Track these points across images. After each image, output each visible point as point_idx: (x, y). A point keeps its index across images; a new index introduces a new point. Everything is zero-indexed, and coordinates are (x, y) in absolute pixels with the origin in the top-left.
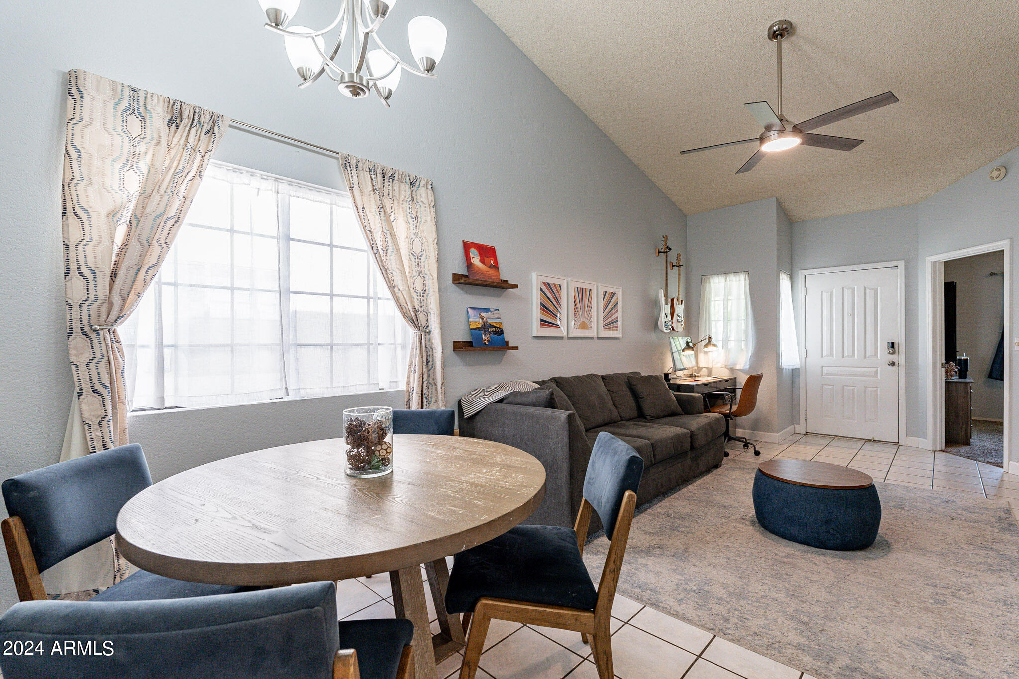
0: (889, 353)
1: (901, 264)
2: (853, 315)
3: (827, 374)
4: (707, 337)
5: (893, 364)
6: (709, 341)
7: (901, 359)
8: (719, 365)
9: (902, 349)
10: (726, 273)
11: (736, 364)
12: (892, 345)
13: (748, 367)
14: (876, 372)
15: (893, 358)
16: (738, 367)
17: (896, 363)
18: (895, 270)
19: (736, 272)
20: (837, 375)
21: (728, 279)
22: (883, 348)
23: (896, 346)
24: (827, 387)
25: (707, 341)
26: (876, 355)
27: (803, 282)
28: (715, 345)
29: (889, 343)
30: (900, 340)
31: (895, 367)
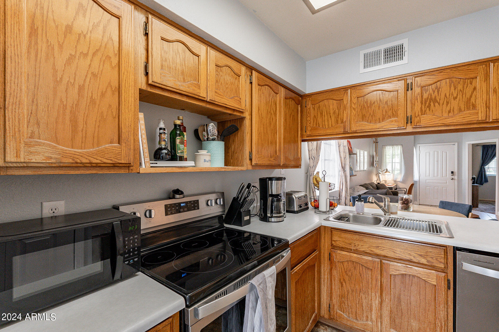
0: (452, 175)
1: (456, 144)
2: (438, 161)
3: (427, 183)
4: (386, 169)
5: (452, 179)
6: (387, 171)
7: (456, 177)
8: (391, 179)
9: (456, 174)
10: (393, 145)
11: (397, 179)
12: (452, 172)
13: (402, 180)
14: (447, 182)
15: (453, 177)
16: (398, 180)
17: (454, 179)
18: (454, 145)
19: (397, 145)
20: (432, 183)
21: (394, 148)
22: (449, 173)
23: (454, 173)
24: (428, 187)
25: (386, 170)
26: (447, 176)
27: (419, 148)
28: (389, 172)
29: (451, 172)
30: (456, 171)
31: (454, 180)
